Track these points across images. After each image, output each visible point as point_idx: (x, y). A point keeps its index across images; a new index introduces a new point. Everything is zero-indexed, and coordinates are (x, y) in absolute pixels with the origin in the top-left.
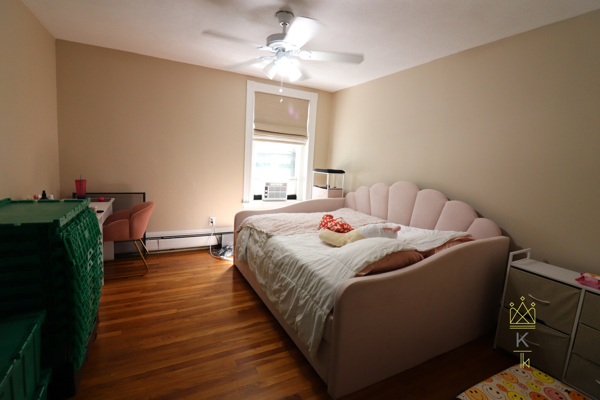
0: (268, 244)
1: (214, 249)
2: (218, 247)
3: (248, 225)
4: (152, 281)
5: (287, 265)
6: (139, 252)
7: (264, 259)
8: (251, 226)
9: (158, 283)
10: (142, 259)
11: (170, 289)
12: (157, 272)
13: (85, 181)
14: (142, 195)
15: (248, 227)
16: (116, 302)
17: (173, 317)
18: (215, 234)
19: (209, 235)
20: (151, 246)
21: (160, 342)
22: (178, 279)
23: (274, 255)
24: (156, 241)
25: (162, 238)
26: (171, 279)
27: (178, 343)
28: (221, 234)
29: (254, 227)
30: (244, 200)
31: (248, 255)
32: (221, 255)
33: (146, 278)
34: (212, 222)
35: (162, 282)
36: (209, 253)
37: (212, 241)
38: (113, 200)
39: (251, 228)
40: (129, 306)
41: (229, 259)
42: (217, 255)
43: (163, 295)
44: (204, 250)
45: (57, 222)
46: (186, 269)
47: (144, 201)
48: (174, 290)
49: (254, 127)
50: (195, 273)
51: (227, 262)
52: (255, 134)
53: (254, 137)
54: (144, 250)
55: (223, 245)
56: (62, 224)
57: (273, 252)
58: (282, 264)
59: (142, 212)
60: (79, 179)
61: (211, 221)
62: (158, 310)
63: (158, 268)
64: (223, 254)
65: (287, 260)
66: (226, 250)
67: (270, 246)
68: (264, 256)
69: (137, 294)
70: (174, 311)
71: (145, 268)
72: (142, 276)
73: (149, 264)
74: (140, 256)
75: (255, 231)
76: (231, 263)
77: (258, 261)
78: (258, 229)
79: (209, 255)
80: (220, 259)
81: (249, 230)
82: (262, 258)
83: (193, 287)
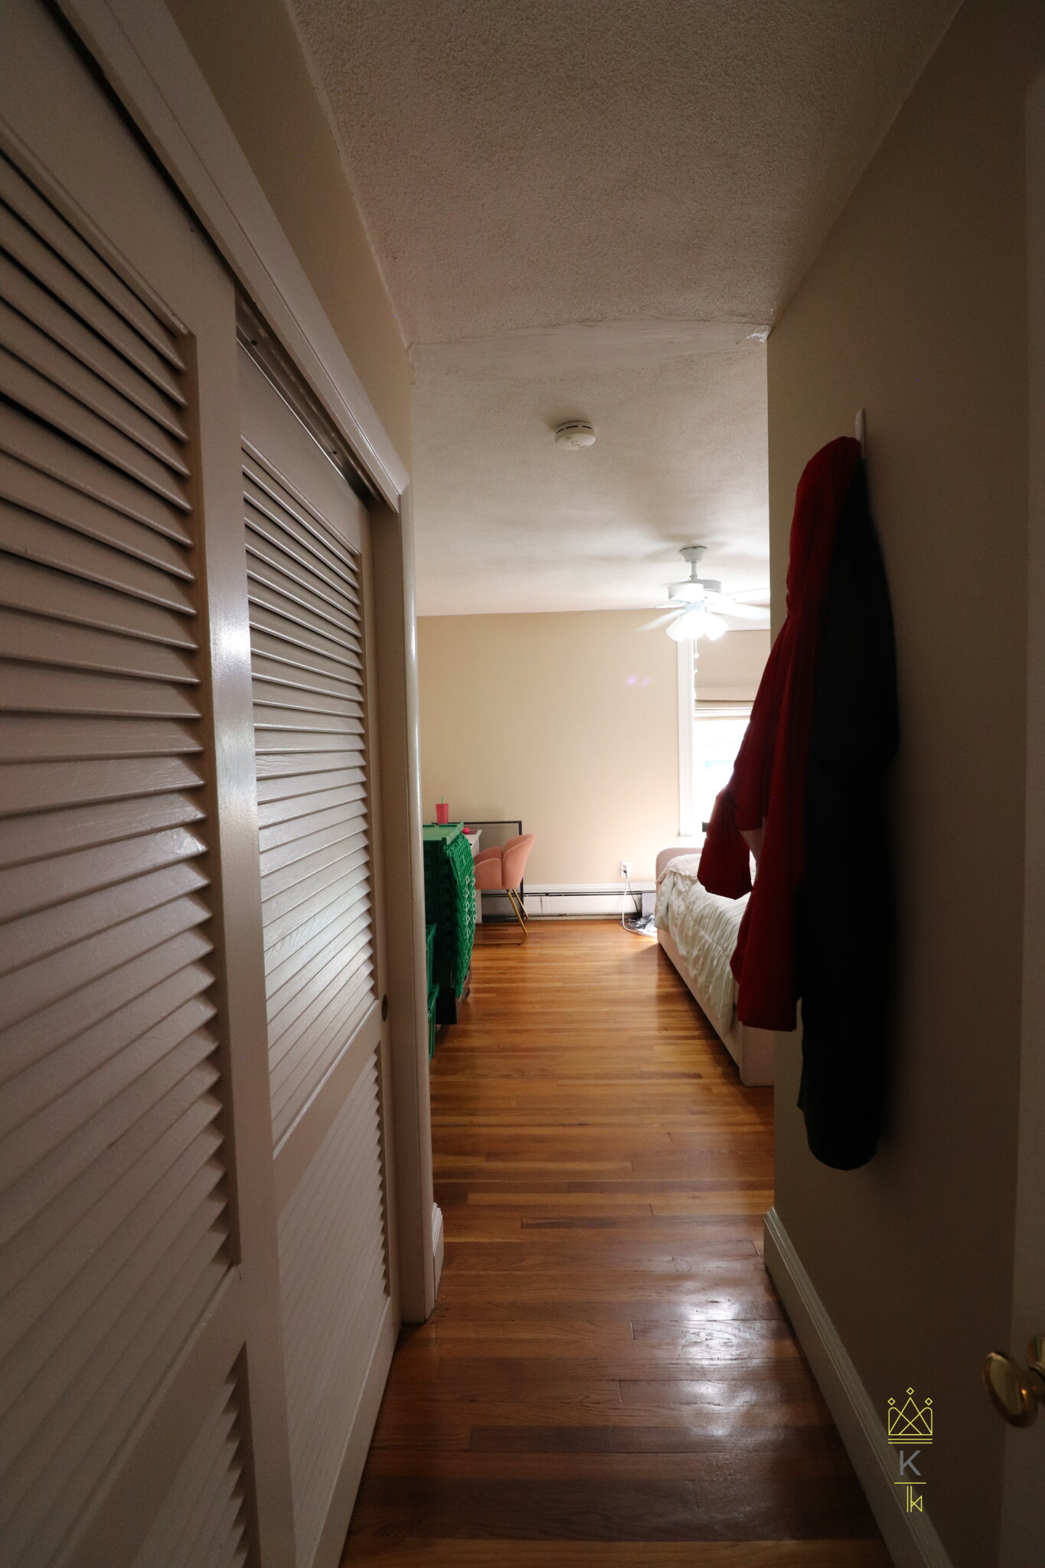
0: (690, 893)
1: (630, 920)
2: (637, 915)
3: (671, 869)
4: (533, 950)
5: (706, 917)
6: (517, 916)
7: (685, 916)
8: (674, 870)
9: (540, 954)
10: (521, 925)
11: (555, 962)
12: (539, 942)
13: (447, 805)
14: (518, 824)
15: (671, 872)
16: (488, 968)
17: (558, 990)
18: (631, 893)
19: (621, 893)
20: (531, 906)
21: (538, 1009)
22: (568, 953)
23: (695, 907)
24: (538, 898)
25: (547, 894)
26: (558, 952)
27: (561, 1012)
28: (640, 893)
29: (678, 870)
30: (682, 833)
31: (670, 916)
32: (639, 928)
33: (524, 948)
34: (625, 872)
35: (544, 954)
36: (621, 925)
37: (627, 905)
38: (479, 832)
39: (675, 873)
40: (504, 974)
41: (651, 934)
42: (633, 928)
43: (545, 967)
44: (612, 919)
45: (444, 840)
46: (580, 943)
47: (520, 833)
48: (562, 964)
49: (694, 697)
50: (593, 948)
51: (645, 940)
52: (696, 710)
53: (695, 714)
54: (522, 911)
55: (644, 913)
56: (449, 842)
57: (694, 903)
58: (702, 916)
59: (519, 848)
60: (440, 803)
61: (623, 869)
62: (537, 981)
63: (542, 938)
64: (644, 926)
65: (707, 910)
66: (648, 920)
67: (693, 895)
68: (684, 913)
69: (513, 964)
70: (560, 984)
71: (523, 937)
72: (519, 944)
73: (530, 932)
74: (518, 921)
75: (679, 878)
76: (654, 940)
77: (679, 922)
78: (683, 874)
79: (621, 928)
80: (637, 934)
81: (672, 877)
82: (683, 916)
83: (587, 964)
